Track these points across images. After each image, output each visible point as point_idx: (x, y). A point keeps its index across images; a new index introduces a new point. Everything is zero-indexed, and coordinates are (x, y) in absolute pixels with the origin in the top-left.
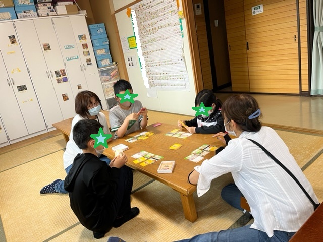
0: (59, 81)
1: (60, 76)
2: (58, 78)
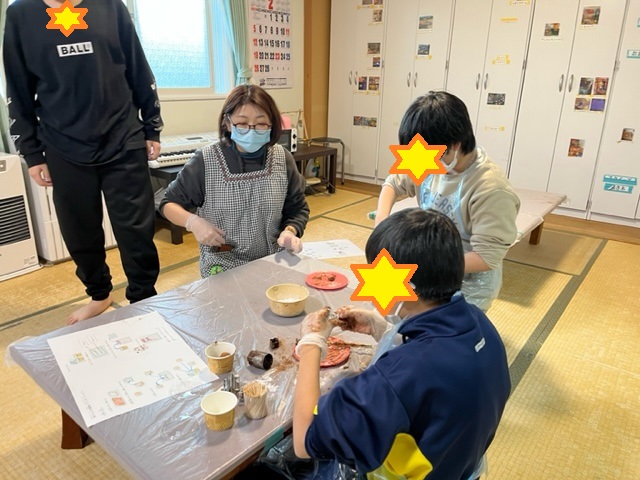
0: (579, 105)
2: (581, 96)
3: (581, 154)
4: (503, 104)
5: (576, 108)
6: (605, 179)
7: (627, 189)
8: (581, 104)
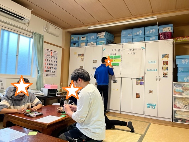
2: (137, 81)
3: (139, 97)
4: (117, 83)
5: (136, 84)
6: (147, 105)
7: (154, 107)
8: (137, 83)
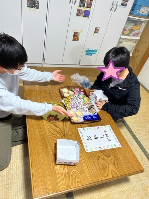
0: (79, 13)
1: (84, 7)
2: (80, 8)
3: (78, 40)
